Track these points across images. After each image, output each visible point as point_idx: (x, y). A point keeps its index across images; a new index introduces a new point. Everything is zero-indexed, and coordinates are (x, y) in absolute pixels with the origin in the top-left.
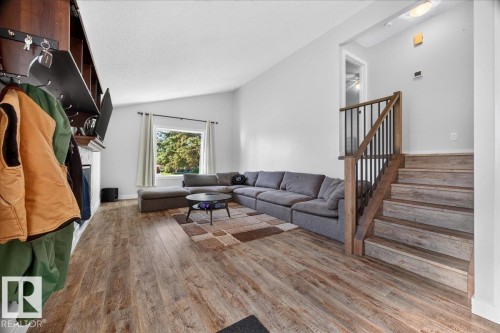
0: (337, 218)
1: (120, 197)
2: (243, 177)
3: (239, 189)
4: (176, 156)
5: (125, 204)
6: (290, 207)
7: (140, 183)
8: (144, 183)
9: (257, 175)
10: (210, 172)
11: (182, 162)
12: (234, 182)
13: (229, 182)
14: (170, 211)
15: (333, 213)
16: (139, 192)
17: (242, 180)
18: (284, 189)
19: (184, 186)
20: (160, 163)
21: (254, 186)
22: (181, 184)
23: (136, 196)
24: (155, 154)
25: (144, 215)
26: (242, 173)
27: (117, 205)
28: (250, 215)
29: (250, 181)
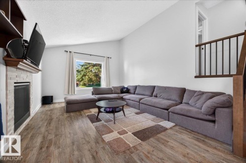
0: (214, 122)
1: (54, 101)
2: (127, 88)
3: (127, 96)
4: (87, 77)
5: (57, 106)
6: (167, 110)
7: (66, 92)
8: (69, 93)
9: (136, 87)
10: (107, 86)
11: (90, 80)
12: (122, 92)
13: (119, 91)
14: (85, 111)
15: (210, 118)
16: (65, 98)
17: (127, 91)
18: (157, 97)
19: (93, 94)
20: (78, 80)
21: (134, 94)
22: (91, 93)
23: (64, 101)
24: (75, 76)
25: (68, 115)
26: (126, 86)
27: (51, 106)
28: (137, 113)
29: (132, 91)
